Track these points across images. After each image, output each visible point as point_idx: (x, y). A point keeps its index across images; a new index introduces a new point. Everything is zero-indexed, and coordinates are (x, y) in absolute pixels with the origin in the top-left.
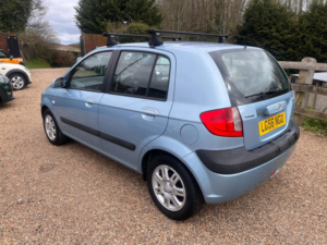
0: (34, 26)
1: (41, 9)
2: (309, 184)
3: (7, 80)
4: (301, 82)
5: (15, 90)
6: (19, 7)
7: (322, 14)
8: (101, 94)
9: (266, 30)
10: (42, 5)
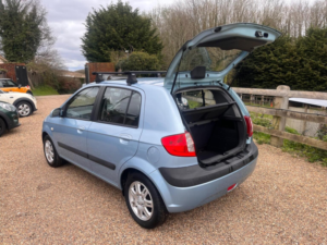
0: (43, 55)
1: (50, 39)
2: (271, 199)
3: (14, 108)
4: (277, 107)
5: (21, 117)
6: (29, 38)
7: (318, 39)
8: (90, 122)
9: (265, 55)
10: (51, 35)
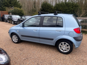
9: (47, 10)
